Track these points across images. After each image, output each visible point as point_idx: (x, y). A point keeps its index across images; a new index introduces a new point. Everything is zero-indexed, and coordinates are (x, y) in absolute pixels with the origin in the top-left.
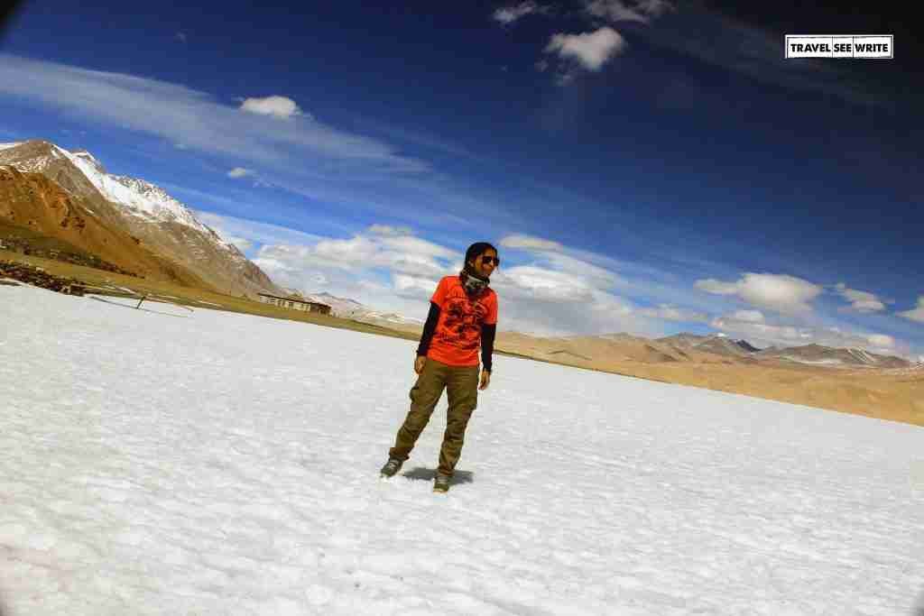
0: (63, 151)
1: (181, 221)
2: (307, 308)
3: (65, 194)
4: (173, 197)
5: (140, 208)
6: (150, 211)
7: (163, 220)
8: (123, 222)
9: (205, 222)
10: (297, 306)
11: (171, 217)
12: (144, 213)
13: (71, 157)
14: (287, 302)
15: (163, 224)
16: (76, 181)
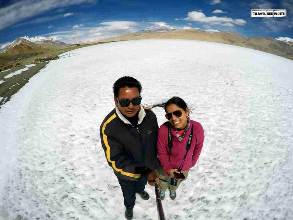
0: (23, 38)
1: (46, 40)
2: (76, 45)
3: (26, 45)
4: (43, 36)
5: (38, 41)
6: (40, 41)
7: (43, 41)
8: (37, 45)
9: (50, 38)
10: (74, 46)
11: (44, 40)
12: (39, 41)
13: (24, 38)
14: (72, 46)
15: (43, 42)
16: (27, 42)
